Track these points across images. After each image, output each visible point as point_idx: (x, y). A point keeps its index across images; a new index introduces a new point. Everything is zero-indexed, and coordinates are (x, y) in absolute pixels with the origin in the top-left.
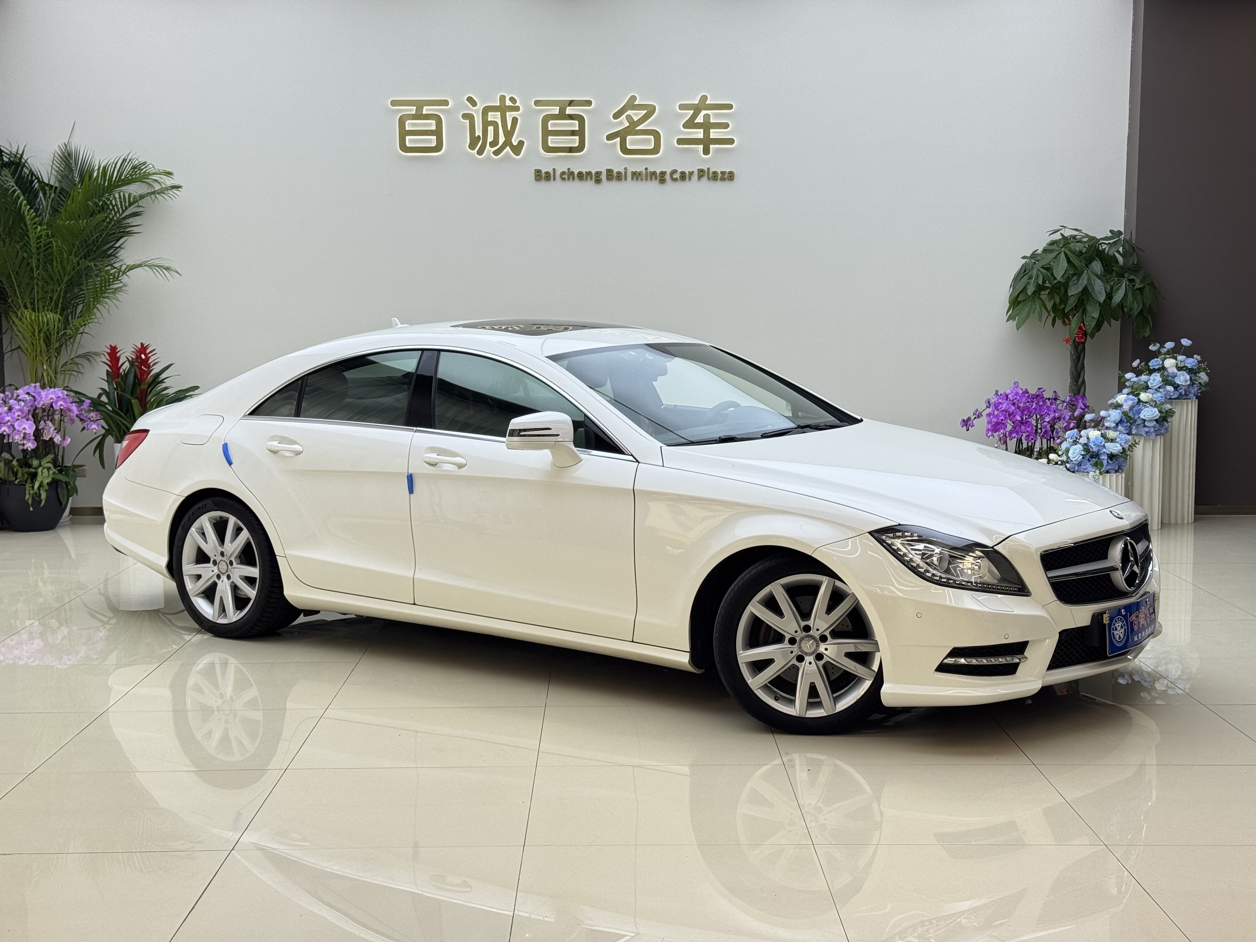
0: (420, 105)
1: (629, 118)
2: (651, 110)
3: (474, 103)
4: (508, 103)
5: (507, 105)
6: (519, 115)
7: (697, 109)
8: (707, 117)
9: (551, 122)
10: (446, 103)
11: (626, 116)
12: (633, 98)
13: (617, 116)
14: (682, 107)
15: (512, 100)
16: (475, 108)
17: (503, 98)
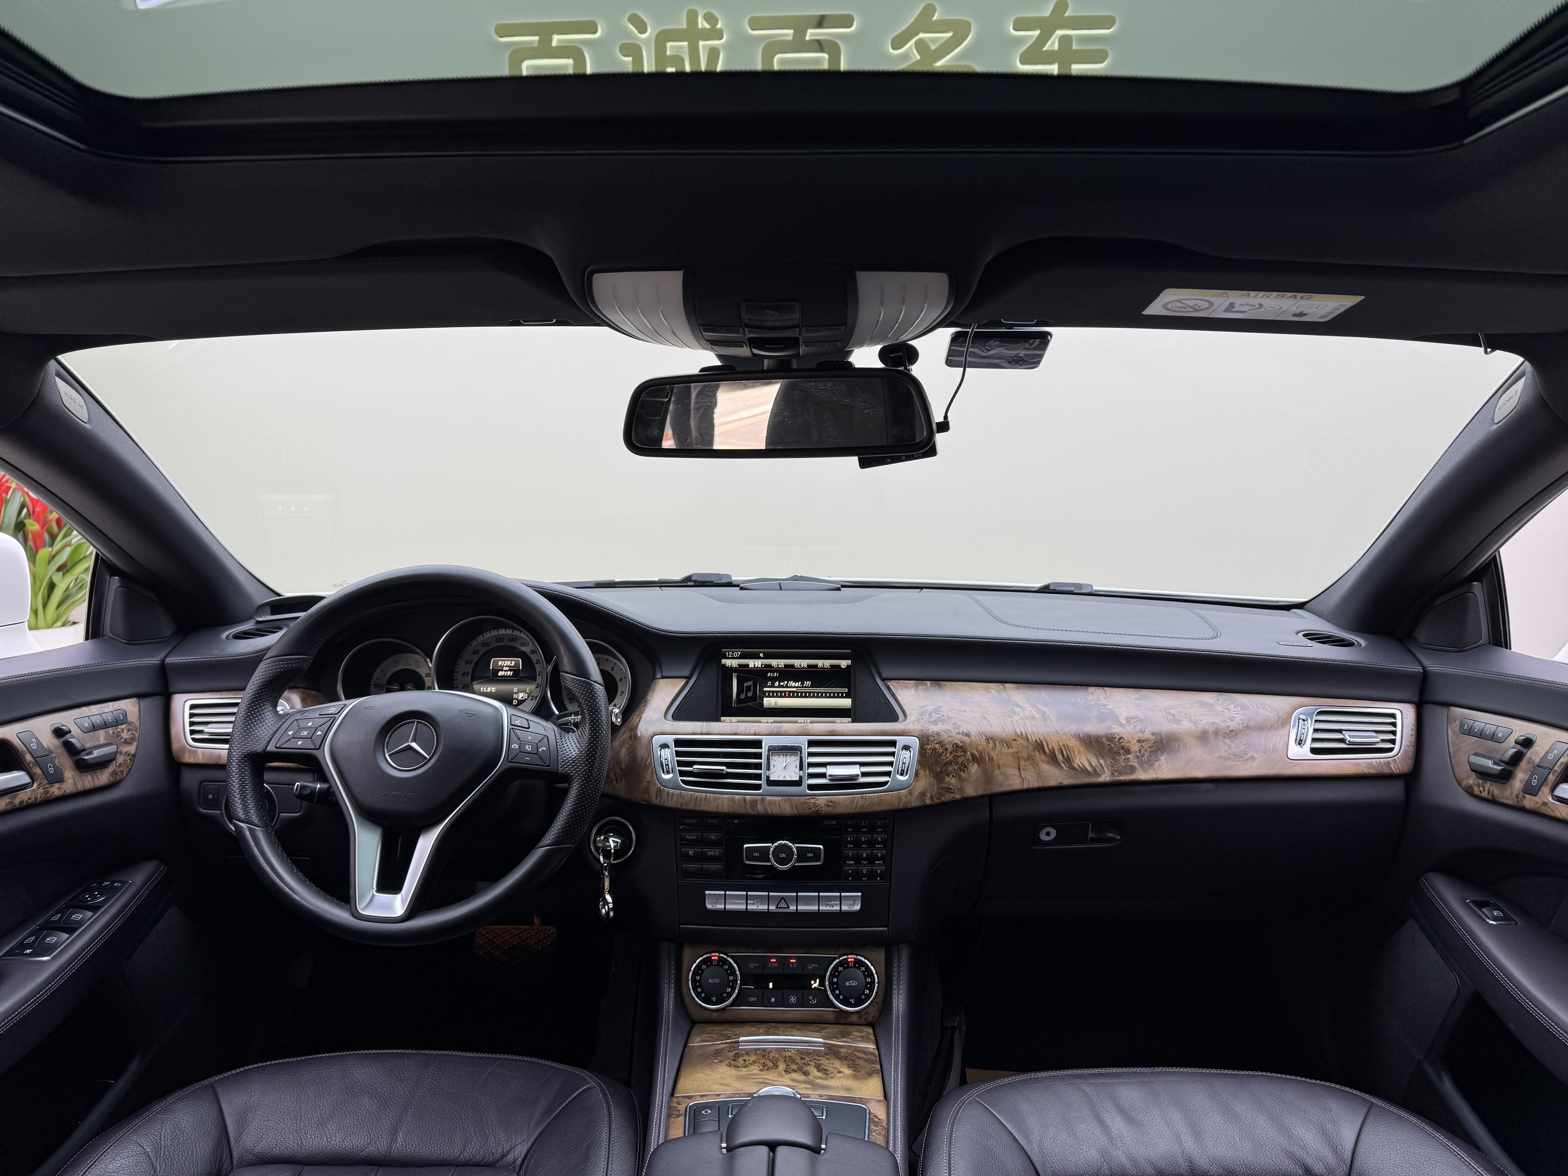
0: (545, 31)
1: (921, 46)
2: (960, 30)
3: (642, 29)
4: (702, 24)
5: (700, 26)
6: (723, 45)
7: (1047, 27)
8: (1065, 41)
9: (779, 56)
10: (591, 28)
11: (916, 43)
12: (929, 10)
13: (898, 43)
14: (1020, 25)
15: (710, 18)
16: (643, 36)
17: (692, 17)
